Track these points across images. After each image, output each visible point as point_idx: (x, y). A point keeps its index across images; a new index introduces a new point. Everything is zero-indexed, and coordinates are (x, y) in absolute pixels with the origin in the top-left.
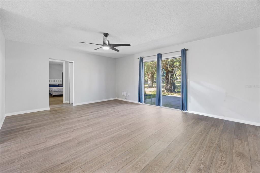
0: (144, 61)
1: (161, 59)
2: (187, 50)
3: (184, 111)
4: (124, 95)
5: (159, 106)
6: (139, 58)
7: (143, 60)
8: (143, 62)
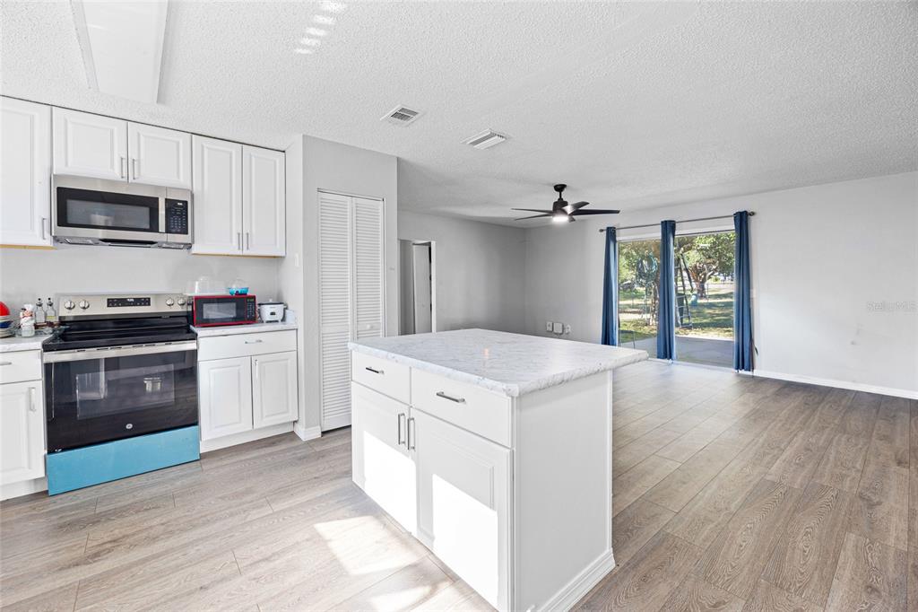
0: (617, 239)
1: (674, 236)
2: (753, 214)
3: (742, 372)
4: (555, 331)
5: (666, 361)
6: (602, 231)
7: (615, 236)
8: (615, 241)
